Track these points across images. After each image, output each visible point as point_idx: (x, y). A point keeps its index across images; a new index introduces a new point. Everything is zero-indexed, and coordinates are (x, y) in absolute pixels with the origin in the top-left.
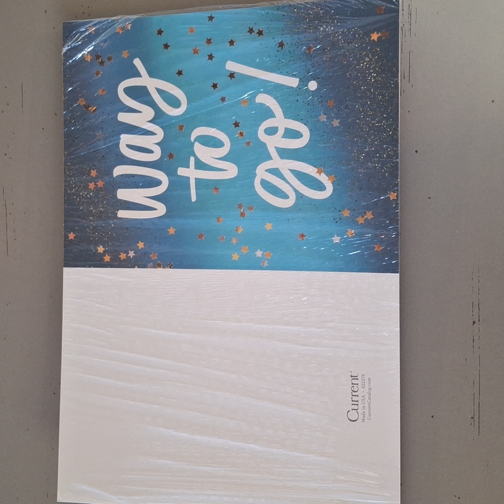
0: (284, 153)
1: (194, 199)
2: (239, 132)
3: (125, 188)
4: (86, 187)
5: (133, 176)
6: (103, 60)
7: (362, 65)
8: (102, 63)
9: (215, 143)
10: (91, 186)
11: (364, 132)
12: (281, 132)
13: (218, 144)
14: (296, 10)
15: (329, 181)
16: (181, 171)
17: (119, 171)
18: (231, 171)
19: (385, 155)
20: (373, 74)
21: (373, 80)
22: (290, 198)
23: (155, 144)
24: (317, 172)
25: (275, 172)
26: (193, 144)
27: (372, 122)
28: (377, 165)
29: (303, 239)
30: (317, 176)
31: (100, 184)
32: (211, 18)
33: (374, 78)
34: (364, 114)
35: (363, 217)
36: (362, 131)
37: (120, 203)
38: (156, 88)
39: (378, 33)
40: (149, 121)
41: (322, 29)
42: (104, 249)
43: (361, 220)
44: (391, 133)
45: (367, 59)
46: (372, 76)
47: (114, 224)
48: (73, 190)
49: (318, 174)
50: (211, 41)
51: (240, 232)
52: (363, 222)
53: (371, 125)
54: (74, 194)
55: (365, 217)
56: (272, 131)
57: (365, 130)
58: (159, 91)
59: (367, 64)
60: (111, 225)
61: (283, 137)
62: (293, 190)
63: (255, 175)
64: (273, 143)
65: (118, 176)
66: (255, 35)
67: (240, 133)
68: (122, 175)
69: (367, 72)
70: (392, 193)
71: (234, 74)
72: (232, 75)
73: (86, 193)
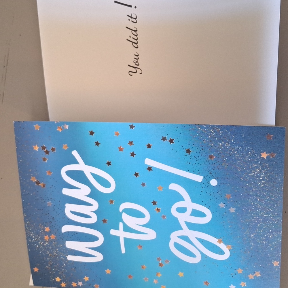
0: (192, 226)
1: (123, 251)
2: (156, 208)
3: (71, 241)
4: (43, 239)
5: (77, 233)
6: (48, 150)
7: (253, 173)
8: (47, 152)
9: (138, 214)
10: (46, 238)
11: (254, 218)
12: (189, 211)
13: (140, 215)
14: (200, 128)
15: (228, 249)
16: (113, 232)
17: (66, 229)
18: (151, 235)
19: (271, 236)
20: (262, 181)
21: (262, 185)
22: (197, 257)
23: (92, 212)
24: (218, 242)
25: (185, 238)
26: (121, 214)
27: (262, 213)
28: (264, 242)
29: (207, 285)
30: (218, 244)
31: (53, 237)
32: (132, 127)
33: (263, 183)
34: (255, 206)
35: (253, 275)
36: (253, 218)
37: (69, 251)
38: (90, 173)
39: (266, 153)
40: (87, 196)
41: (221, 144)
42: (60, 279)
43: (251, 277)
44: (276, 222)
45: (257, 170)
46: (261, 182)
47: (65, 264)
48: (33, 240)
49: (218, 243)
50: (133, 143)
51: (159, 276)
52: (253, 278)
53: (260, 215)
54: (34, 243)
55: (254, 275)
56: (182, 210)
57: (255, 217)
58: (94, 175)
59: (257, 174)
60: (63, 265)
61: (191, 215)
62: (200, 252)
63: (169, 239)
64: (183, 218)
65: (65, 232)
66: (167, 142)
67: (158, 209)
68: (68, 232)
69: (257, 179)
70: (275, 261)
71: (151, 167)
72: (150, 169)
73: (43, 242)
